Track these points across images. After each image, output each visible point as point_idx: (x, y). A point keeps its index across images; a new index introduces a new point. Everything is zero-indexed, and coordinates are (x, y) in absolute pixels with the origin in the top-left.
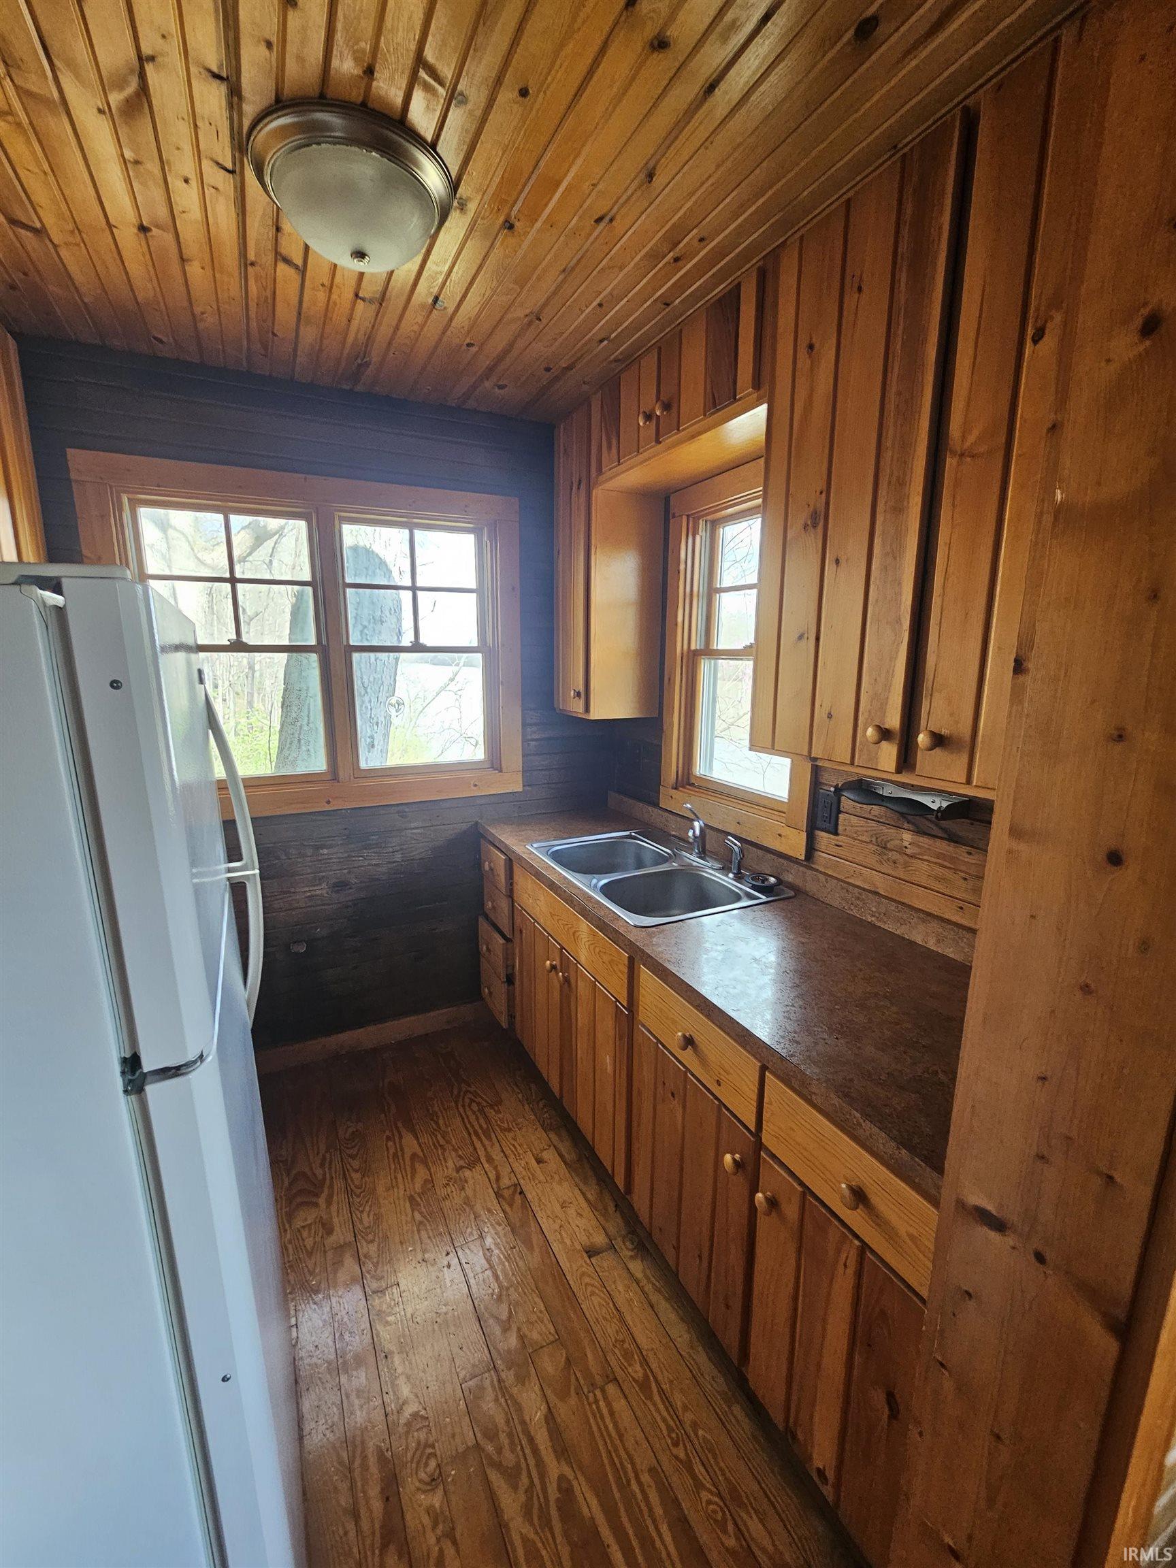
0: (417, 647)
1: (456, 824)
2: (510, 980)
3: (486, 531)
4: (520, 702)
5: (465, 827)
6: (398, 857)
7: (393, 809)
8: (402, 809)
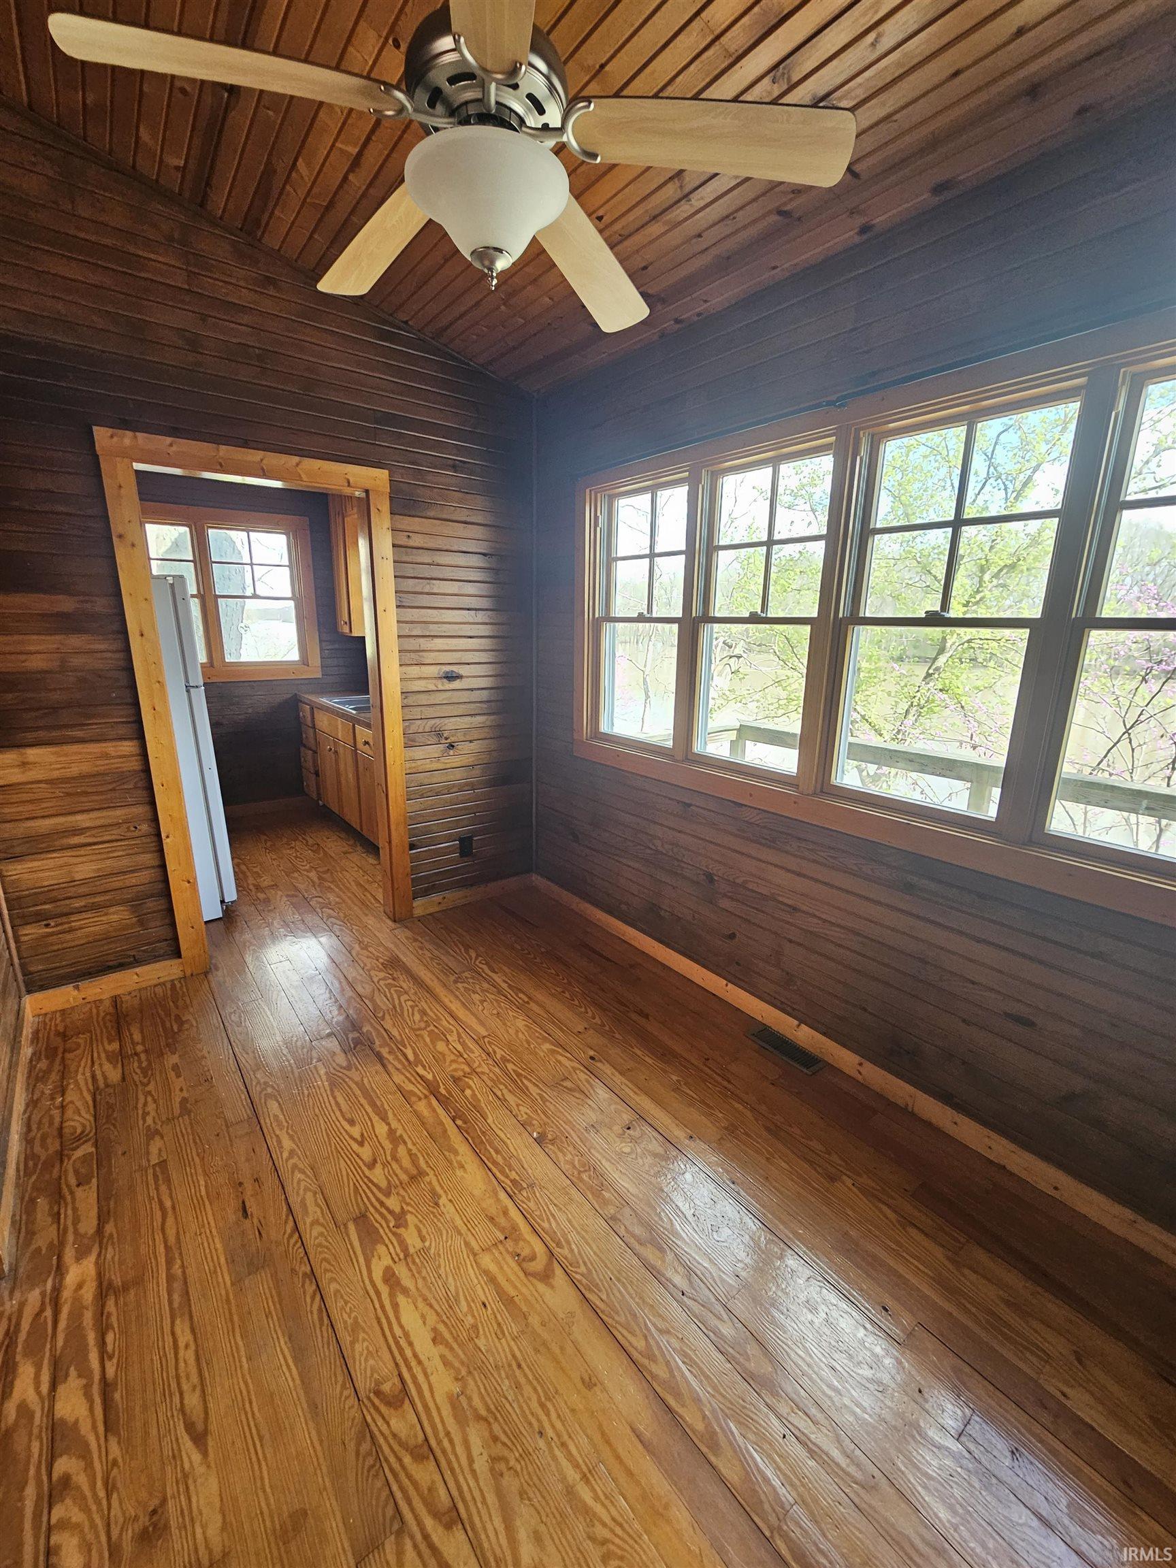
0: (255, 596)
1: (284, 695)
2: (317, 774)
3: (294, 535)
4: (316, 628)
5: (289, 696)
6: (250, 711)
7: (246, 684)
8: (252, 684)
